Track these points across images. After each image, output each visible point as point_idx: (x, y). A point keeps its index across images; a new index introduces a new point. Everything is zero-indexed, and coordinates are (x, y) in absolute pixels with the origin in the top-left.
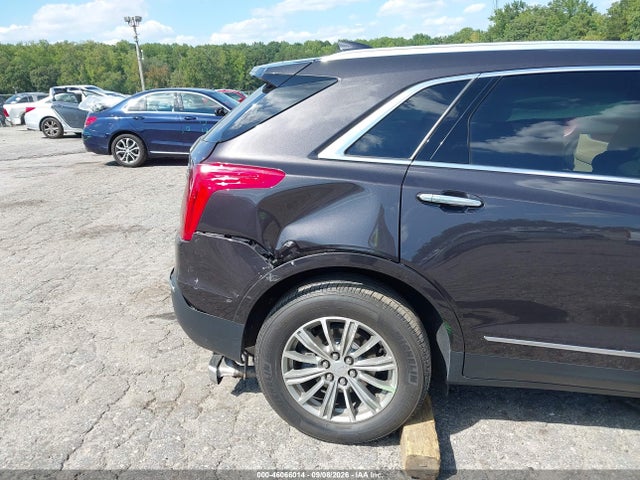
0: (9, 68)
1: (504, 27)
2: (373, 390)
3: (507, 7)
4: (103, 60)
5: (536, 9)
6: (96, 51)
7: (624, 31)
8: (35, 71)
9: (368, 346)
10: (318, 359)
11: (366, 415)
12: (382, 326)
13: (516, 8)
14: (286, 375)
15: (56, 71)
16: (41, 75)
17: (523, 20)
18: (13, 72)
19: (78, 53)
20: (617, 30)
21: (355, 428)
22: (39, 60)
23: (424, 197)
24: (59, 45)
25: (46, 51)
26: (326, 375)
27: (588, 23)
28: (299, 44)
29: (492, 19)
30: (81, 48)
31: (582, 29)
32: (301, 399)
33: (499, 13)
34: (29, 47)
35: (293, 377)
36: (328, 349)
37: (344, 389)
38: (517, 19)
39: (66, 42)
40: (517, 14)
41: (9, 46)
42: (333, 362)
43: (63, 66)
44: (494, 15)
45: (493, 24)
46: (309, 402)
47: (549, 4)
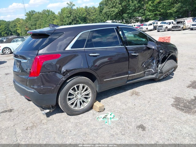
1: (30, 18)
2: (86, 98)
5: (38, 13)
7: (64, 19)
9: (85, 89)
10: (75, 96)
11: (85, 105)
13: (33, 12)
17: (35, 16)
21: (85, 108)
23: (90, 55)
26: (77, 99)
29: (26, 15)
31: (53, 18)
32: (72, 107)
33: (27, 13)
36: (76, 93)
37: (81, 101)
38: (33, 16)
40: (33, 14)
42: (78, 95)
45: (26, 17)
46: (74, 107)
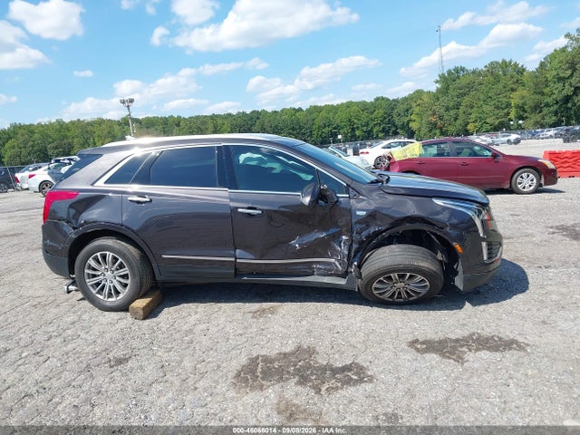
0: (30, 143)
1: (447, 88)
3: (449, 72)
4: (109, 133)
5: (474, 72)
6: (104, 126)
7: (547, 86)
8: (52, 145)
10: (100, 272)
12: (123, 256)
13: (457, 72)
14: (87, 281)
15: (70, 144)
16: (57, 148)
17: (463, 81)
18: (33, 146)
19: (89, 128)
20: (542, 86)
22: (55, 136)
24: (72, 123)
25: (61, 127)
27: (518, 81)
28: (276, 112)
29: (437, 82)
30: (91, 124)
31: (513, 86)
33: (442, 76)
34: (47, 125)
35: (90, 282)
36: (103, 267)
38: (458, 81)
39: (79, 120)
40: (458, 77)
41: (31, 125)
43: (76, 140)
44: (438, 79)
45: (438, 86)
46: (92, 285)
47: (486, 67)
